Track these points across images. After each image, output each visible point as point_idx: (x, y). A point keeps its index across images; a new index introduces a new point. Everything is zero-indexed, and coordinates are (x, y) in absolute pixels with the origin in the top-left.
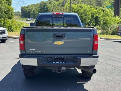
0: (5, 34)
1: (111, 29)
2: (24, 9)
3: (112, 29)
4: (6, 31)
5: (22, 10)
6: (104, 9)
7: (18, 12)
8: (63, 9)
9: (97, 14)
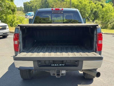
0: (6, 30)
1: (110, 24)
2: (26, 4)
3: (112, 24)
4: (7, 27)
5: (24, 5)
6: (102, 3)
7: (21, 8)
8: (64, 4)
9: (96, 9)
